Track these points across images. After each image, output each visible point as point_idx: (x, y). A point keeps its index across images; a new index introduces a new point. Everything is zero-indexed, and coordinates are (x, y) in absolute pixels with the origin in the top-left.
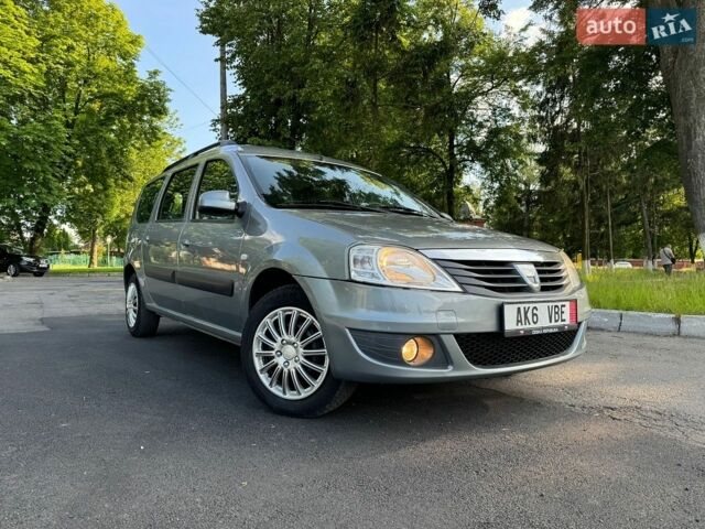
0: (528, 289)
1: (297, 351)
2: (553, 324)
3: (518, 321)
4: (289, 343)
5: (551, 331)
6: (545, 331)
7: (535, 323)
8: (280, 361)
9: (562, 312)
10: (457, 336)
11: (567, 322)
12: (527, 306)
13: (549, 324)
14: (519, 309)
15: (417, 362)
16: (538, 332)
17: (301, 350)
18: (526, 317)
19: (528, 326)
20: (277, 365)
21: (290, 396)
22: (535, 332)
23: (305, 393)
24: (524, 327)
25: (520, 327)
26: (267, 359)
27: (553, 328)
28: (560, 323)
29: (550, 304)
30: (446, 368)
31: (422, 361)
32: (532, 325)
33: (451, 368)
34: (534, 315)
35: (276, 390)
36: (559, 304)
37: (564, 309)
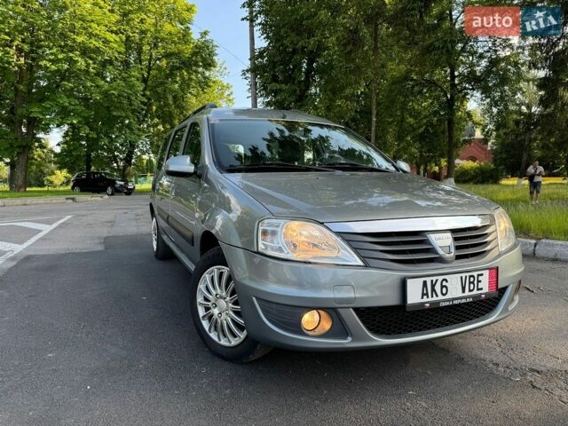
0: (440, 260)
1: (227, 305)
2: (467, 293)
3: (423, 295)
4: (221, 297)
5: (464, 301)
6: (455, 302)
7: (443, 295)
8: (216, 311)
9: (479, 281)
10: (356, 310)
11: (486, 290)
12: (434, 279)
13: (461, 295)
14: (425, 283)
15: (317, 332)
16: (447, 304)
17: (230, 305)
18: (433, 290)
19: (433, 299)
20: (213, 315)
21: (223, 342)
22: (443, 304)
23: (234, 342)
24: (430, 299)
25: (425, 299)
26: (207, 309)
27: (466, 298)
28: (475, 292)
29: (464, 275)
30: (345, 338)
31: (323, 332)
32: (441, 297)
33: (350, 339)
34: (442, 287)
35: (213, 335)
36: (475, 274)
37: (480, 278)
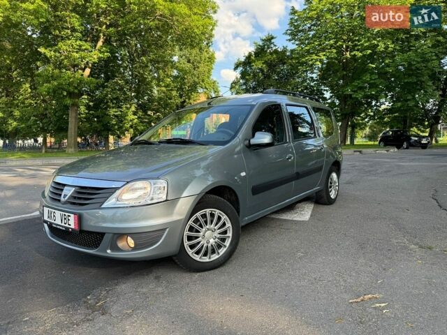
0: (59, 201)
2: (63, 224)
3: (49, 217)
5: (61, 228)
6: (58, 227)
9: (68, 220)
11: (72, 227)
13: (60, 223)
14: (49, 211)
19: (51, 221)
22: (54, 226)
25: (49, 220)
27: (62, 226)
28: (67, 225)
29: (61, 213)
32: (53, 221)
34: (54, 216)
36: (67, 214)
